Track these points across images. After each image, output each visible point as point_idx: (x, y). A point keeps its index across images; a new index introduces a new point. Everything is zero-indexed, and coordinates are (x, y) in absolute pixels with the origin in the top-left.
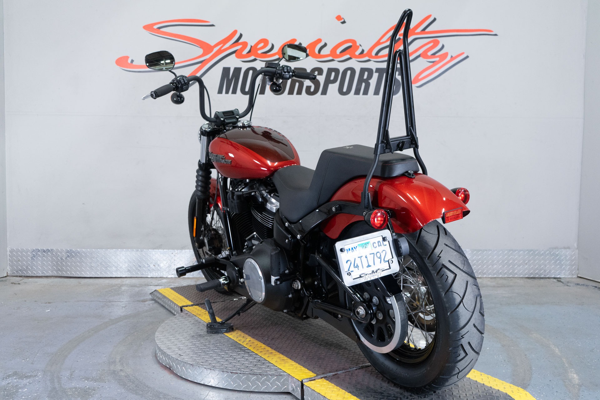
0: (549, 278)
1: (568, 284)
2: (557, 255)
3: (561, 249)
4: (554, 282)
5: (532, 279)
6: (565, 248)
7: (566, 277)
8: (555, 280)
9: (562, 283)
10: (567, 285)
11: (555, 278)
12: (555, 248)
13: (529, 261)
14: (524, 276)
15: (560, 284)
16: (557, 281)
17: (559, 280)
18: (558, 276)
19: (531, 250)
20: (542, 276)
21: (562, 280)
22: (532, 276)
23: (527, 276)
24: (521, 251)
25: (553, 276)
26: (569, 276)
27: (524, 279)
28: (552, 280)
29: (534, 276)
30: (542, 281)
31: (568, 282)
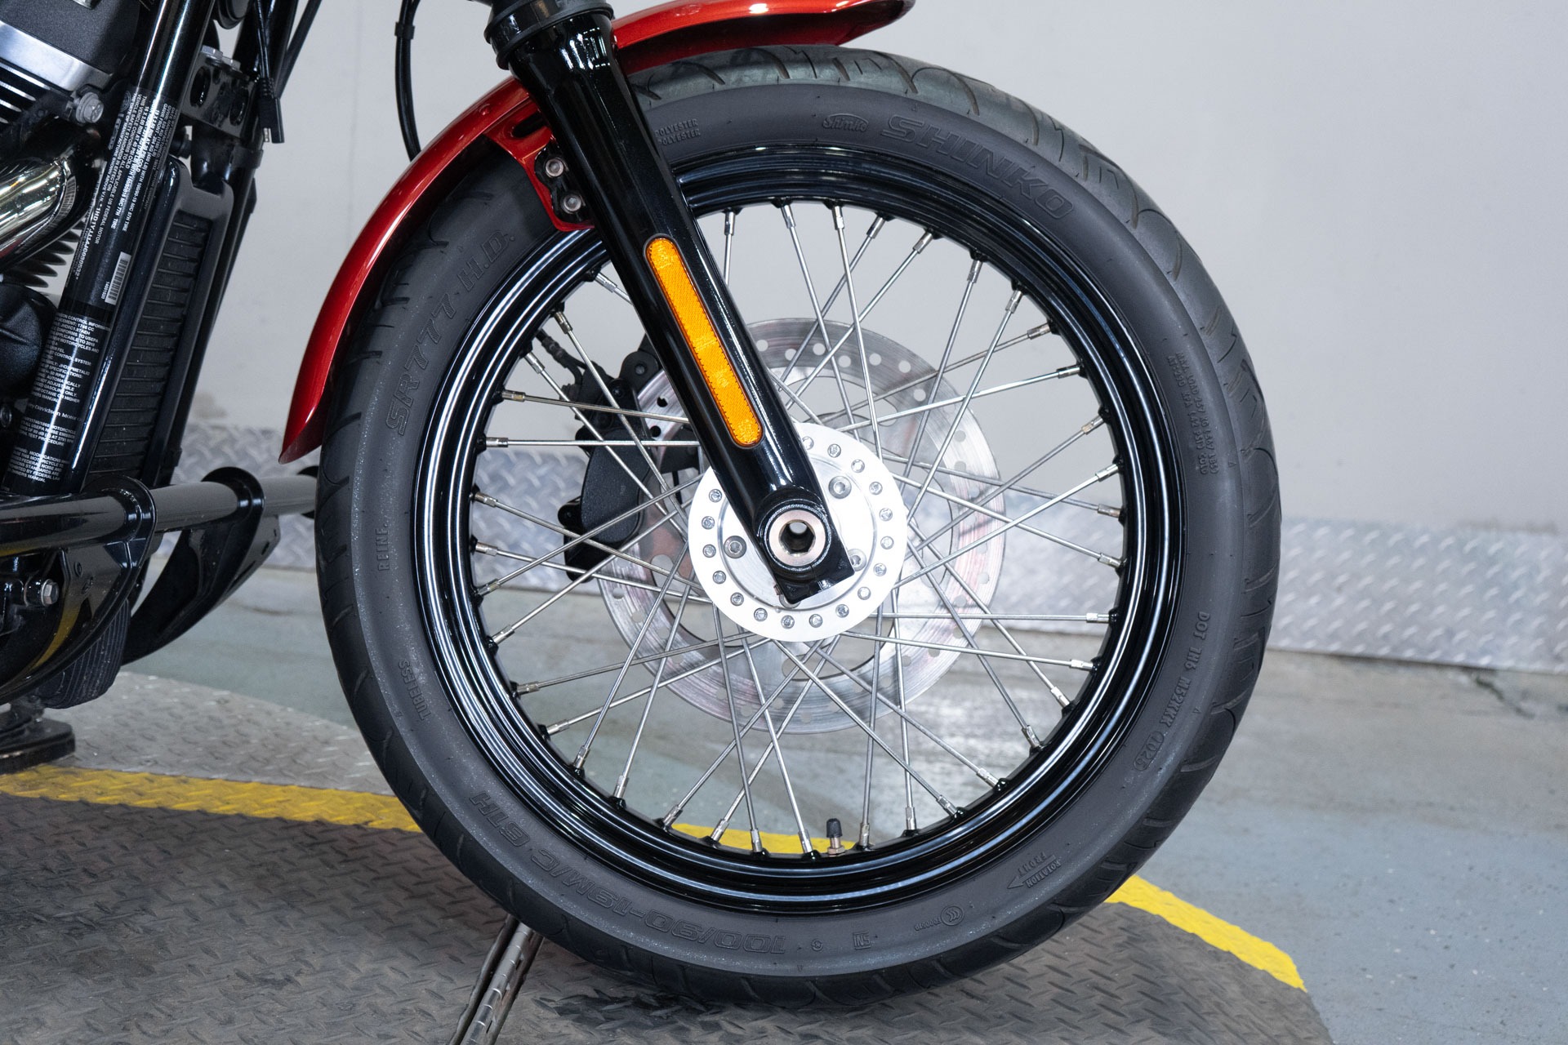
0: (1438, 665)
1: (1525, 705)
2: (1492, 561)
3: (1514, 529)
4: (1458, 687)
5: (1358, 666)
6: (1532, 529)
7: (1523, 666)
8: (1464, 679)
9: (1493, 698)
10: (1519, 711)
11: (1466, 669)
12: (1488, 526)
13: (1356, 576)
14: (1322, 648)
15: (1486, 699)
16: (1474, 685)
17: (1482, 678)
18: (1484, 662)
19: (1370, 527)
20: (1409, 654)
21: (1498, 683)
22: (1358, 650)
23: (1334, 647)
24: (1319, 523)
25: (1459, 658)
26: (1538, 666)
27: (1319, 660)
28: (1451, 675)
29: (1371, 652)
30: (1404, 677)
31: (1525, 695)
